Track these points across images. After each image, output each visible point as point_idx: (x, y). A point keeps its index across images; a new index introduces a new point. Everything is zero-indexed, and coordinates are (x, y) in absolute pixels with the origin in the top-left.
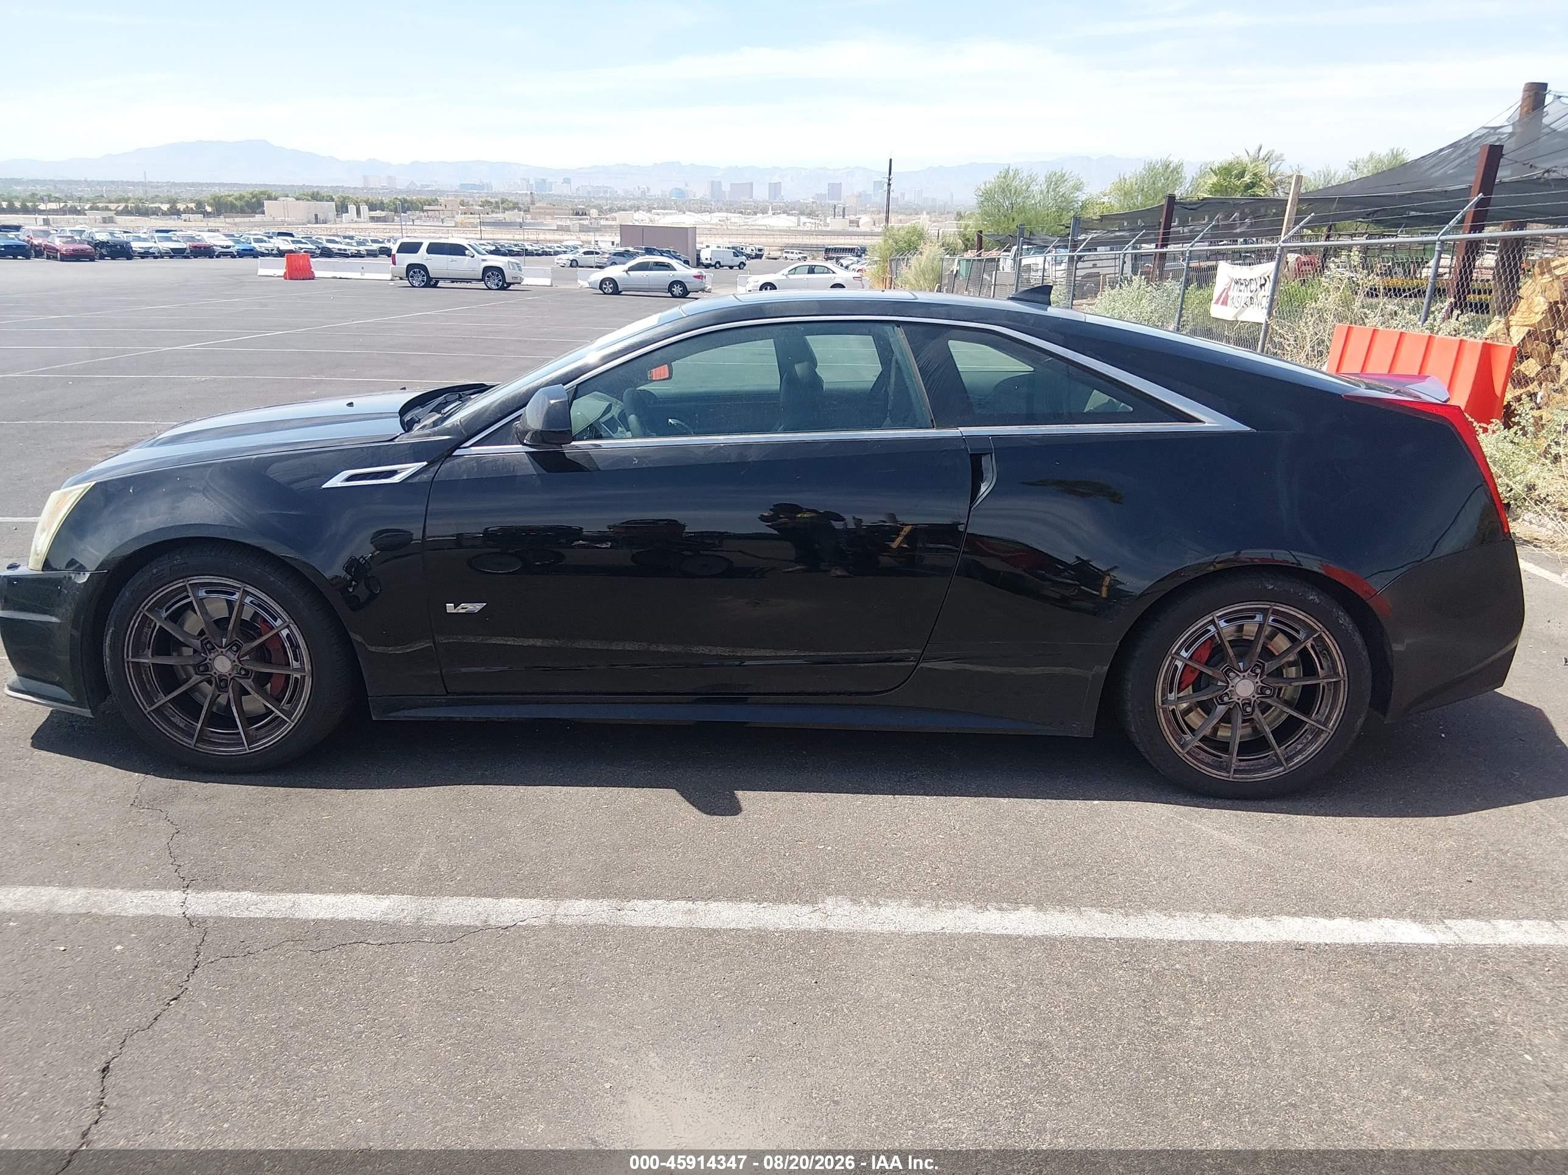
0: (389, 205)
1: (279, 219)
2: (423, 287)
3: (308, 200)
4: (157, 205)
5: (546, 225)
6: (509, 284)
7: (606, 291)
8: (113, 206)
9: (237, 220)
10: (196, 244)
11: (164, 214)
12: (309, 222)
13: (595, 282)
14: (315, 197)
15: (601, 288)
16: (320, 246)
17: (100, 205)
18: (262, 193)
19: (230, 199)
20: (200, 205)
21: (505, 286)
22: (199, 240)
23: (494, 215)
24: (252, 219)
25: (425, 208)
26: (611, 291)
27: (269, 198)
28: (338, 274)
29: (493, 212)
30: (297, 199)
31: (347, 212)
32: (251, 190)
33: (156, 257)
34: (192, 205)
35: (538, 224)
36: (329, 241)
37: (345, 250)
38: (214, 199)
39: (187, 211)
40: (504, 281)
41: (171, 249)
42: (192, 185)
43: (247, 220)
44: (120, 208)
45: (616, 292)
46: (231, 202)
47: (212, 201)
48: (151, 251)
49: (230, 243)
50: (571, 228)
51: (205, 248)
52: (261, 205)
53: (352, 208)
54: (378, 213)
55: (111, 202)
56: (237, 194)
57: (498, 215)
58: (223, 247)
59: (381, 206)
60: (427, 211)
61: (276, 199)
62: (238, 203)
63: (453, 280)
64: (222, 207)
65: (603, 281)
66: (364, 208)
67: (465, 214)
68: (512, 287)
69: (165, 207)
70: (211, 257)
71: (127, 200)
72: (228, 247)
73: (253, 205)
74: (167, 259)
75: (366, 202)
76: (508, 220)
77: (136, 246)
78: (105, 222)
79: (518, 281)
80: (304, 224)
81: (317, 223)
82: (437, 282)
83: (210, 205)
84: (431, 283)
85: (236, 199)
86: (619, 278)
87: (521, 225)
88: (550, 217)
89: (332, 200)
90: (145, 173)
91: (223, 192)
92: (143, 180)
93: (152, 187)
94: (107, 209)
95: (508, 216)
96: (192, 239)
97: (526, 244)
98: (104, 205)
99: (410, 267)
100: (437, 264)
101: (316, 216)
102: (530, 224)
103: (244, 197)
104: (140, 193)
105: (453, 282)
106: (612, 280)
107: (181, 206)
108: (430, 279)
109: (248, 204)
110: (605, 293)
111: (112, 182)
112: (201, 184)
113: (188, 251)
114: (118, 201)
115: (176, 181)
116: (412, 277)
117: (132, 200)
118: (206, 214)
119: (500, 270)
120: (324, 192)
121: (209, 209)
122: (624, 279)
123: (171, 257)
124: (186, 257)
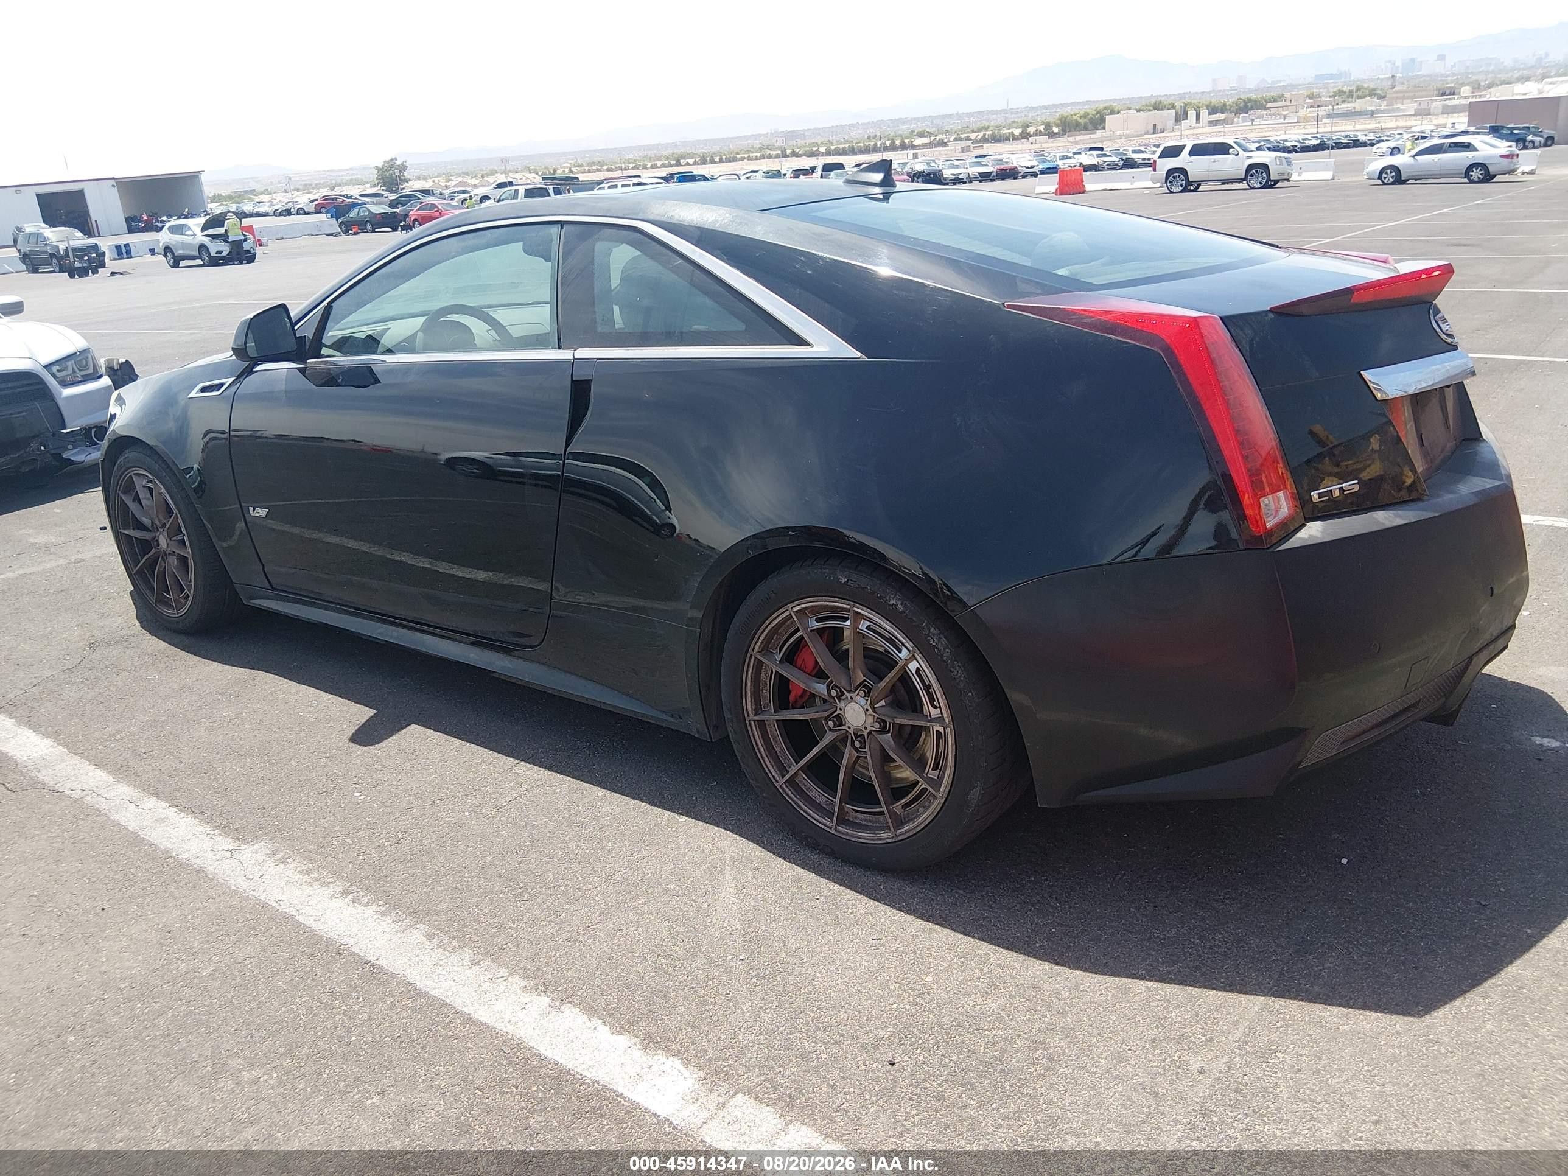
0: (1231, 106)
1: (1118, 133)
2: (1181, 192)
3: (1150, 111)
4: (1010, 131)
5: (1403, 110)
6: (1277, 182)
7: (1385, 181)
8: (973, 136)
9: (1078, 138)
10: (1002, 167)
11: (1015, 138)
12: (1147, 133)
13: (1374, 172)
14: (1158, 106)
15: (1380, 177)
16: (1124, 158)
17: (962, 136)
18: (1106, 108)
19: (1075, 117)
20: (1048, 126)
21: (1270, 184)
22: (1007, 163)
23: (1343, 106)
24: (1092, 136)
25: (1269, 105)
26: (1391, 180)
27: (1112, 113)
28: (1109, 186)
29: (1343, 102)
30: (1139, 111)
31: (1187, 119)
32: (1094, 107)
33: (965, 183)
34: (1042, 128)
35: (1393, 110)
36: (1134, 152)
37: (1149, 159)
38: (1061, 120)
39: (1038, 133)
40: (1269, 178)
41: (979, 173)
42: (1046, 108)
43: (1087, 137)
44: (979, 137)
45: (1399, 180)
46: (1076, 120)
47: (1059, 122)
48: (960, 177)
49: (1035, 163)
50: (1432, 111)
51: (1010, 169)
52: (1103, 120)
53: (1192, 114)
54: (1219, 116)
55: (973, 132)
56: (1082, 113)
57: (1349, 105)
58: (1028, 168)
59: (1223, 109)
60: (1269, 108)
61: (1118, 113)
62: (1082, 121)
63: (1224, 182)
64: (1068, 126)
65: (1383, 170)
66: (1204, 113)
67: (1311, 107)
68: (1279, 185)
69: (1017, 132)
70: (1015, 178)
71: (986, 129)
72: (1032, 167)
73: (1096, 122)
74: (976, 185)
75: (1208, 107)
76: (1358, 109)
77: (948, 173)
78: (963, 152)
79: (1285, 177)
80: (1141, 135)
81: (1154, 133)
82: (1199, 185)
83: (1057, 126)
84: (1190, 186)
85: (1081, 117)
86: (1400, 165)
87: (1372, 113)
88: (1409, 101)
89: (1173, 107)
90: (1008, 100)
91: (1067, 111)
92: (1005, 108)
93: (1012, 113)
94: (968, 139)
95: (1357, 105)
96: (1001, 161)
97: (1359, 134)
98: (966, 135)
99: (1170, 172)
100: (1197, 167)
101: (1155, 125)
102: (1383, 112)
103: (1088, 114)
104: (1001, 121)
105: (1223, 184)
106: (1395, 169)
107: (1031, 130)
108: (1189, 183)
109: (1092, 121)
110: (1385, 184)
111: (979, 113)
112: (1055, 106)
113: (994, 174)
114: (979, 130)
115: (1034, 106)
116: (1170, 182)
117: (991, 128)
118: (1052, 135)
119: (1265, 167)
120: (1166, 102)
121: (1056, 130)
122: (1410, 166)
123: (980, 181)
124: (992, 180)
